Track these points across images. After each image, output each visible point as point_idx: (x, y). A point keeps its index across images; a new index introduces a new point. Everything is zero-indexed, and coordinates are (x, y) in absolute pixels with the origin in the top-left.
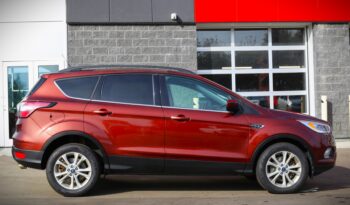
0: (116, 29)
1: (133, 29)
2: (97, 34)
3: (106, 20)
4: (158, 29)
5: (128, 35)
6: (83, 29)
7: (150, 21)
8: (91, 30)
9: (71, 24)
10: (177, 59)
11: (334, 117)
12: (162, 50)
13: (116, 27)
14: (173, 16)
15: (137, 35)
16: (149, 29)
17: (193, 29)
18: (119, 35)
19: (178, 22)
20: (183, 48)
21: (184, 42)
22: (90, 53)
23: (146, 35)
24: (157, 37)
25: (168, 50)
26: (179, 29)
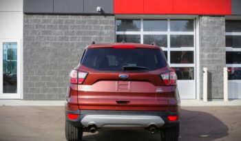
0: (58, 18)
1: (70, 18)
2: (45, 21)
3: (51, 11)
4: (88, 18)
5: (67, 22)
6: (35, 17)
7: (82, 12)
8: (41, 18)
9: (26, 13)
10: (101, 39)
11: (213, 83)
12: (90, 33)
13: (58, 16)
14: (98, 9)
15: (73, 22)
16: (81, 18)
17: (112, 18)
18: (60, 21)
19: (102, 13)
20: (106, 31)
21: (106, 28)
22: (39, 34)
23: (79, 22)
24: (86, 24)
25: (95, 33)
26: (103, 18)
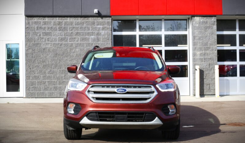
0: (57, 20)
1: (69, 20)
2: (45, 23)
3: (51, 14)
4: (86, 20)
5: (66, 23)
6: (36, 19)
7: (80, 14)
8: (41, 20)
9: (27, 16)
10: (98, 40)
11: (205, 80)
12: (88, 34)
13: (57, 18)
14: (96, 11)
15: (72, 23)
16: (80, 20)
17: (109, 20)
18: (60, 23)
19: (99, 15)
20: (103, 32)
21: (103, 29)
22: (40, 35)
23: (78, 24)
24: (85, 25)
25: (92, 34)
26: (100, 20)
